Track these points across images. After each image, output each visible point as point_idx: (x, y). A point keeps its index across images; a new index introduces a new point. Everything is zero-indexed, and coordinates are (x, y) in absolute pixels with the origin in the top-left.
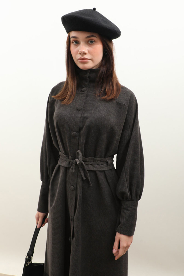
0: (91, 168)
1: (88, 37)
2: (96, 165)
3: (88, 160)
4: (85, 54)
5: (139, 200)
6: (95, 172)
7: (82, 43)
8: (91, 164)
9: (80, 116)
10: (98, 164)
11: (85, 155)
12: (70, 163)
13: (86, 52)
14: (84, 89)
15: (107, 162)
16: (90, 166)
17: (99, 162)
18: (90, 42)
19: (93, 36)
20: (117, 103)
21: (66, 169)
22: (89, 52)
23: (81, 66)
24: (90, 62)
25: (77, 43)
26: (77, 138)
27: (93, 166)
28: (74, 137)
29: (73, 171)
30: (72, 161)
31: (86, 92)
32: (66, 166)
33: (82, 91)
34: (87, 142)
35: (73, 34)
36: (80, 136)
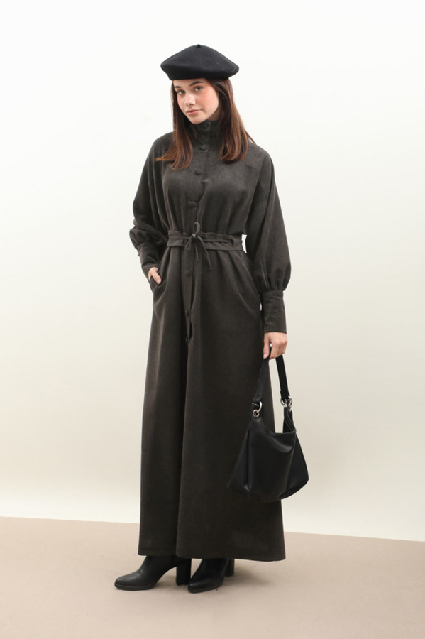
0: (211, 246)
1: (192, 85)
2: (218, 243)
3: (207, 237)
4: (191, 105)
5: (284, 290)
6: (216, 251)
7: (187, 93)
8: (211, 242)
9: (199, 182)
10: (220, 242)
11: (204, 229)
12: (186, 241)
13: (194, 103)
14: (204, 146)
15: (232, 241)
16: (209, 244)
17: (221, 240)
18: (197, 90)
19: (197, 82)
20: (246, 165)
21: (181, 249)
22: (197, 102)
23: (192, 120)
24: (201, 113)
25: (183, 92)
26: (195, 209)
27: (215, 245)
28: (192, 207)
29: (189, 249)
30: (187, 238)
31: (207, 151)
32: (179, 245)
33: (200, 149)
34: (206, 214)
35: (177, 83)
36: (198, 207)
